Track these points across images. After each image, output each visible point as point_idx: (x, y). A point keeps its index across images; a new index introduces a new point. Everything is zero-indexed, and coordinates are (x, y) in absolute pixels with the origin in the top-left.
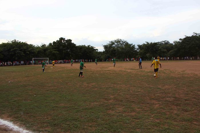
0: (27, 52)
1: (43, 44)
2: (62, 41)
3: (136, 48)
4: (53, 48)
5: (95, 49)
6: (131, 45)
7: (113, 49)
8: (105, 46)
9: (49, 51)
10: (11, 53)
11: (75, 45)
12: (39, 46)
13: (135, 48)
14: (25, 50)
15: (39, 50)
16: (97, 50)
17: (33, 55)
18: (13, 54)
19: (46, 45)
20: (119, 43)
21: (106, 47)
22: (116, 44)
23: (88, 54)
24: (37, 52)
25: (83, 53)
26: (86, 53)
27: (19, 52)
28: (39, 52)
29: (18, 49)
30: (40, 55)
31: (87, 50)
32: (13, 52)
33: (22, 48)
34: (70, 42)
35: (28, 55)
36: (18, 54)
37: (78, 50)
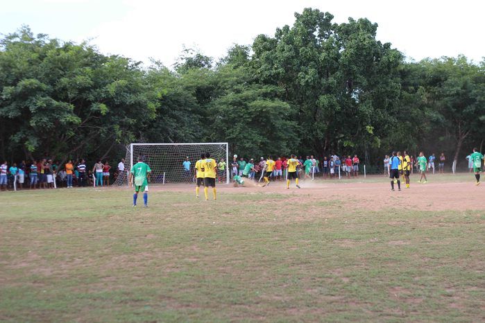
0: (95, 107)
1: (193, 56)
2: (316, 33)
4: (257, 81)
9: (231, 96)
11: (399, 56)
12: (165, 70)
14: (83, 89)
15: (165, 92)
17: (131, 121)
18: (11, 115)
19: (207, 60)
24: (159, 105)
25: (454, 110)
26: (474, 109)
27: (49, 105)
28: (169, 105)
29: (44, 86)
30: (173, 124)
31: (476, 89)
32: (13, 105)
33: (64, 80)
34: (364, 39)
35: (100, 125)
36: (45, 119)
37: (416, 89)
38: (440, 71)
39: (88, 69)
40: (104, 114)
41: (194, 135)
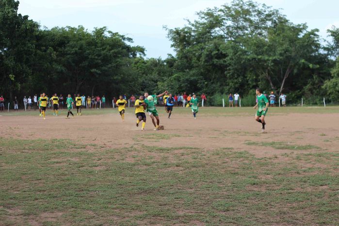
3: (323, 44)
5: (132, 45)
6: (300, 30)
7: (216, 47)
8: (177, 32)
11: (34, 25)
13: (318, 46)
16: (142, 50)
20: (246, 20)
21: (181, 38)
22: (229, 23)
23: (93, 70)
25: (73, 64)
26: (87, 64)
31: (89, 50)
34: (9, 12)
37: (47, 48)
38: (65, 37)
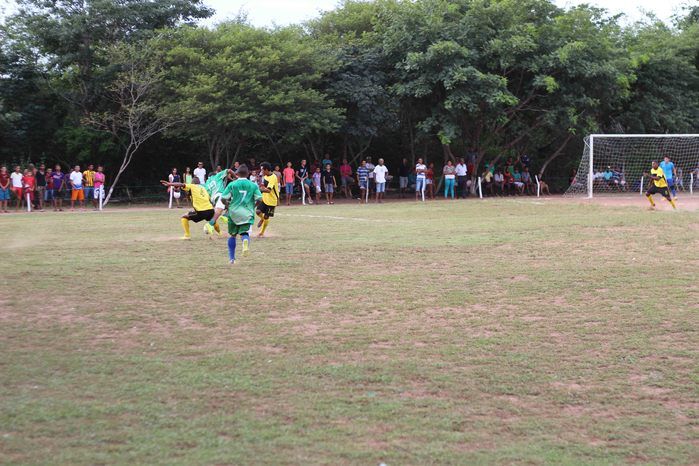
0: (538, 81)
10: (401, 89)
12: (661, 25)
14: (523, 56)
15: (645, 58)
17: (591, 102)
18: (418, 93)
24: (635, 78)
27: (472, 78)
28: (653, 79)
29: (465, 51)
30: (660, 106)
32: (422, 79)
33: (495, 43)
35: (548, 108)
36: (466, 99)
39: (531, 26)
40: (552, 91)
41: (690, 122)
